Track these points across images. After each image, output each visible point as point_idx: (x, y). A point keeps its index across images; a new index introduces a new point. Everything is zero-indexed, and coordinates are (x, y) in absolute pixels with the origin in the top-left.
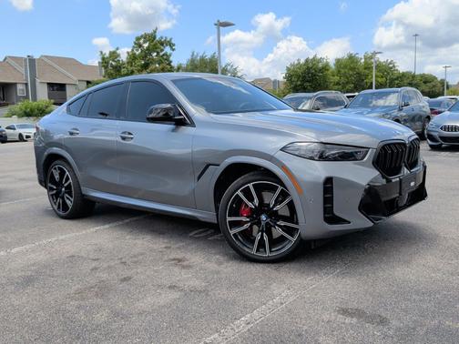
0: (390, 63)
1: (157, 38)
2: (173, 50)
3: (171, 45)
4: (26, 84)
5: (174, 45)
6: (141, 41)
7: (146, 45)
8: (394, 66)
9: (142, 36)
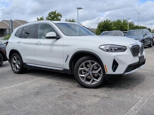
0: (132, 23)
1: (56, 13)
2: (61, 17)
3: (61, 16)
4: (10, 29)
5: (62, 16)
6: (51, 14)
7: (52, 16)
8: (133, 24)
9: (51, 12)
